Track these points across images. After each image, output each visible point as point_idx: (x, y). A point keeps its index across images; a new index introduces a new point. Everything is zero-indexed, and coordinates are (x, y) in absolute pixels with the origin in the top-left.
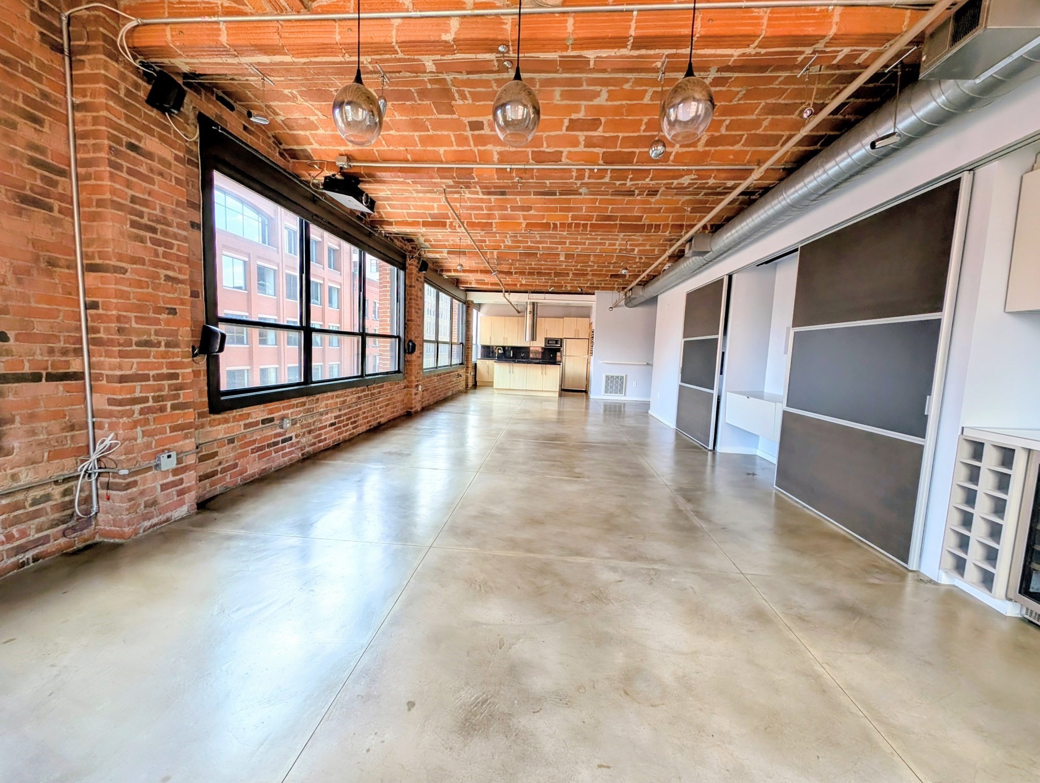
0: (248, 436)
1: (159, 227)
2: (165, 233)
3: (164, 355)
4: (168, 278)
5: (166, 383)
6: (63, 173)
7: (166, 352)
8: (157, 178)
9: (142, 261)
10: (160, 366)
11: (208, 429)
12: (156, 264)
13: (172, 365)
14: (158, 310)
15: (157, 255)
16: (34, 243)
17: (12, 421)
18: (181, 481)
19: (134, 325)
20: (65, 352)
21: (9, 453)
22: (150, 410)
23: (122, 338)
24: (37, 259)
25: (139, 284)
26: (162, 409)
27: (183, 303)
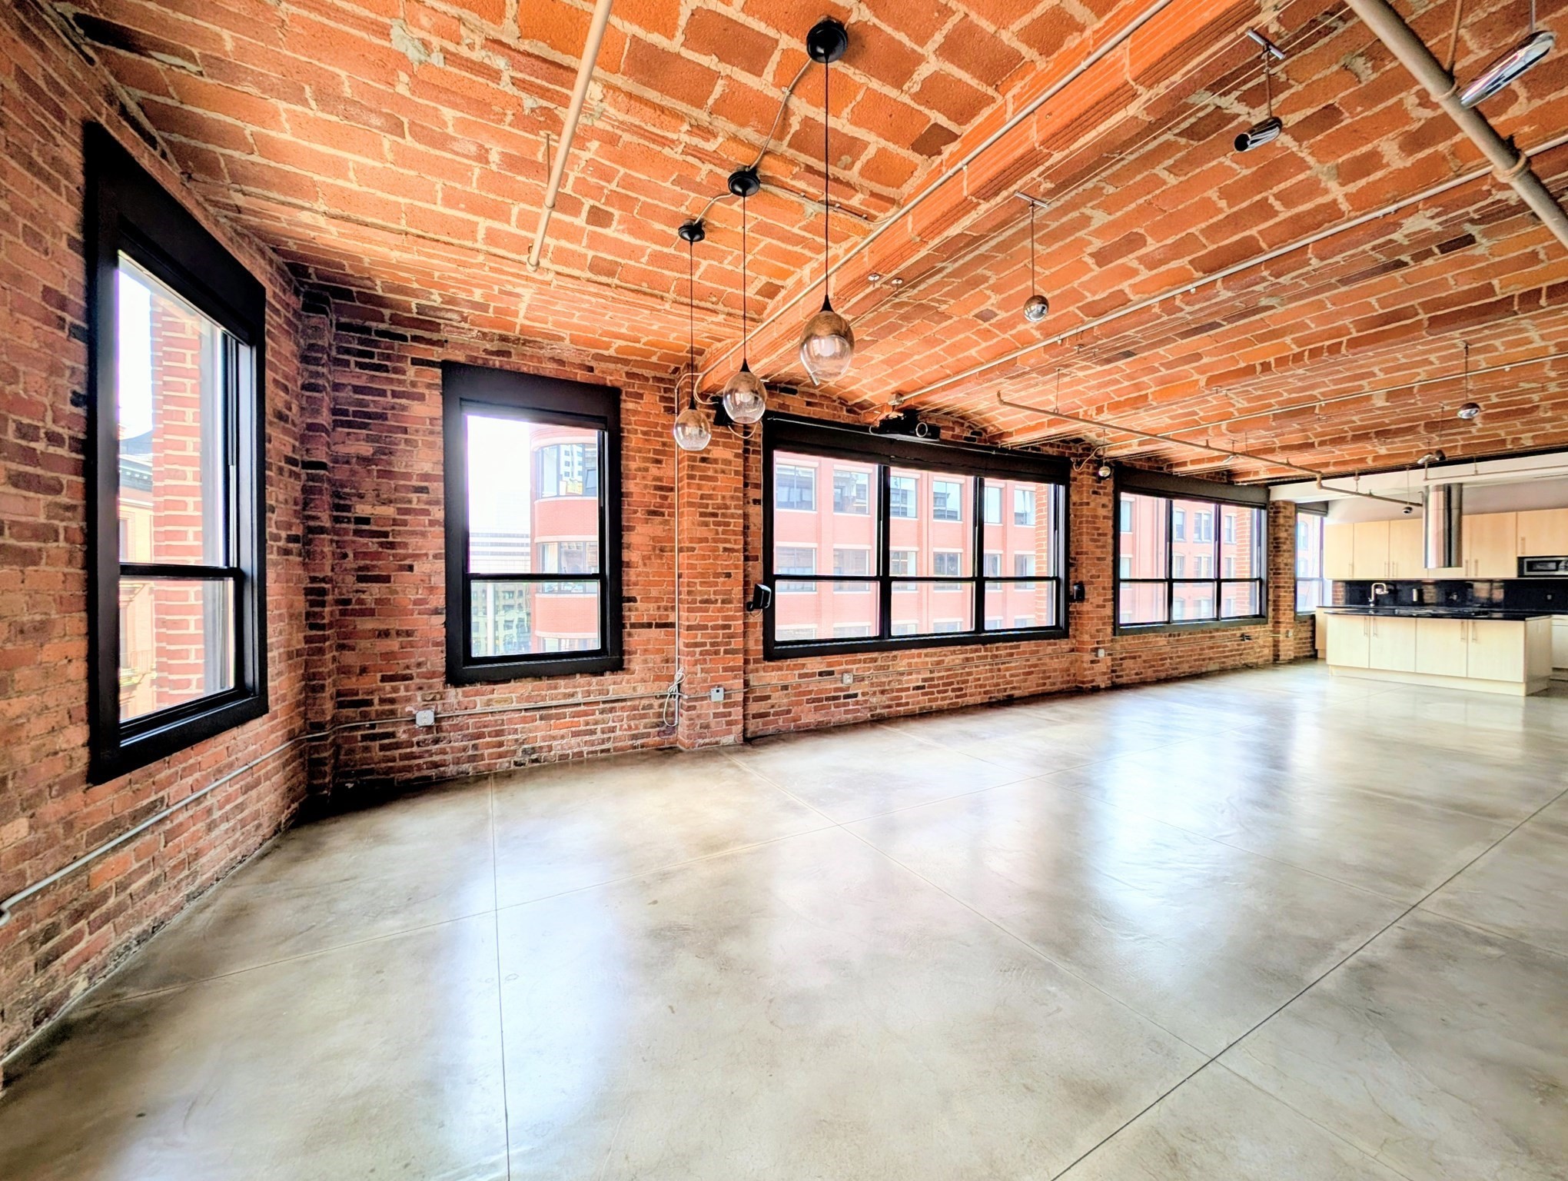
0: (803, 686)
1: (720, 512)
2: (724, 515)
3: (720, 610)
4: (725, 549)
5: (721, 632)
6: (672, 489)
7: (722, 608)
8: (720, 476)
9: (706, 540)
10: (717, 619)
11: (762, 673)
12: (715, 541)
13: (726, 618)
14: (717, 575)
15: (717, 533)
16: (653, 539)
17: (636, 653)
18: (730, 714)
19: (699, 588)
20: (666, 609)
21: (633, 673)
22: (707, 653)
23: (690, 598)
24: (654, 549)
25: (704, 557)
26: (717, 653)
27: (736, 567)
